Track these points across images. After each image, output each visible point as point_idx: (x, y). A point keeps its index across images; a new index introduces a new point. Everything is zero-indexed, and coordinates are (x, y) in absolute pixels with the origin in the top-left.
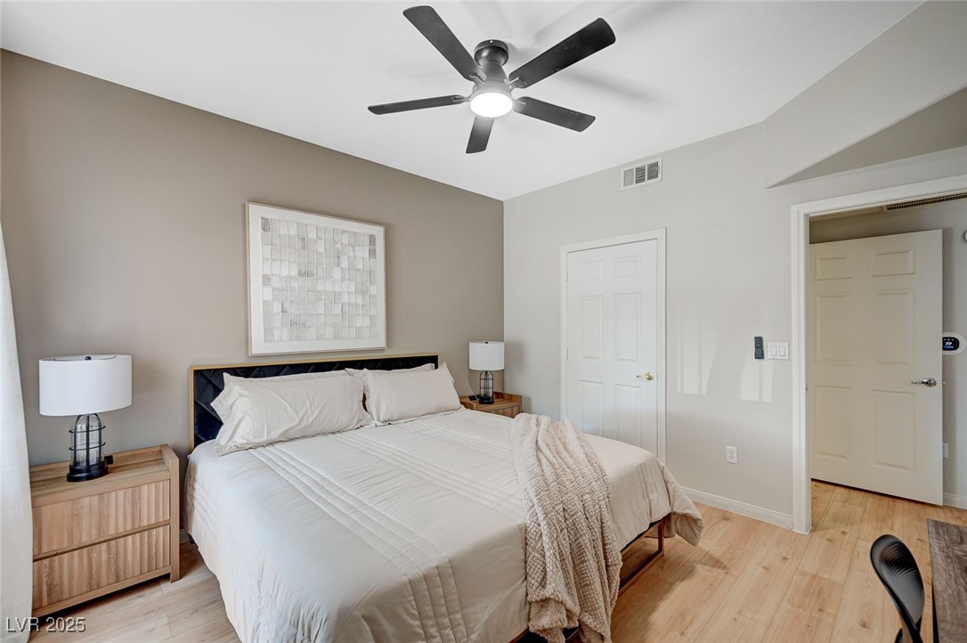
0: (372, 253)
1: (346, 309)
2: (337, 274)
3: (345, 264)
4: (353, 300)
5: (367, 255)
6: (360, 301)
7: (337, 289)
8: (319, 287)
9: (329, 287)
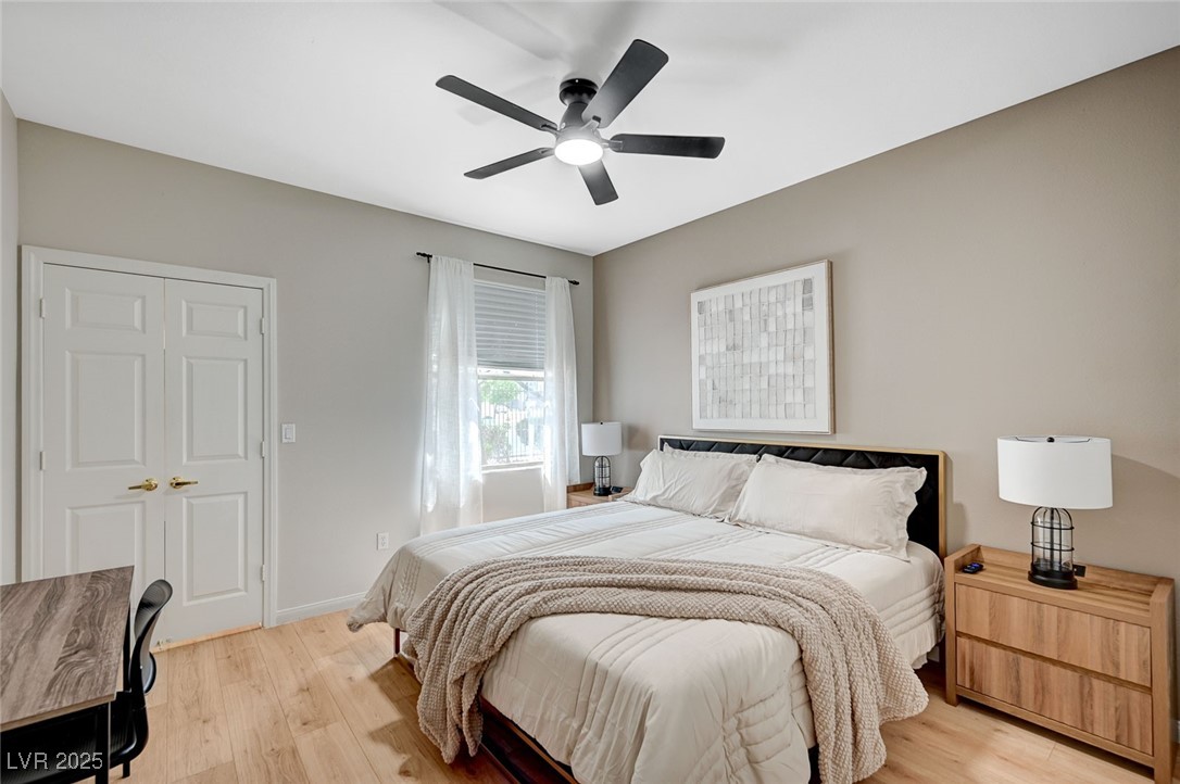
0: (808, 304)
1: (773, 382)
2: (764, 341)
3: (772, 328)
4: (781, 370)
5: (799, 309)
6: (790, 371)
7: (764, 359)
8: (746, 360)
9: (755, 359)
